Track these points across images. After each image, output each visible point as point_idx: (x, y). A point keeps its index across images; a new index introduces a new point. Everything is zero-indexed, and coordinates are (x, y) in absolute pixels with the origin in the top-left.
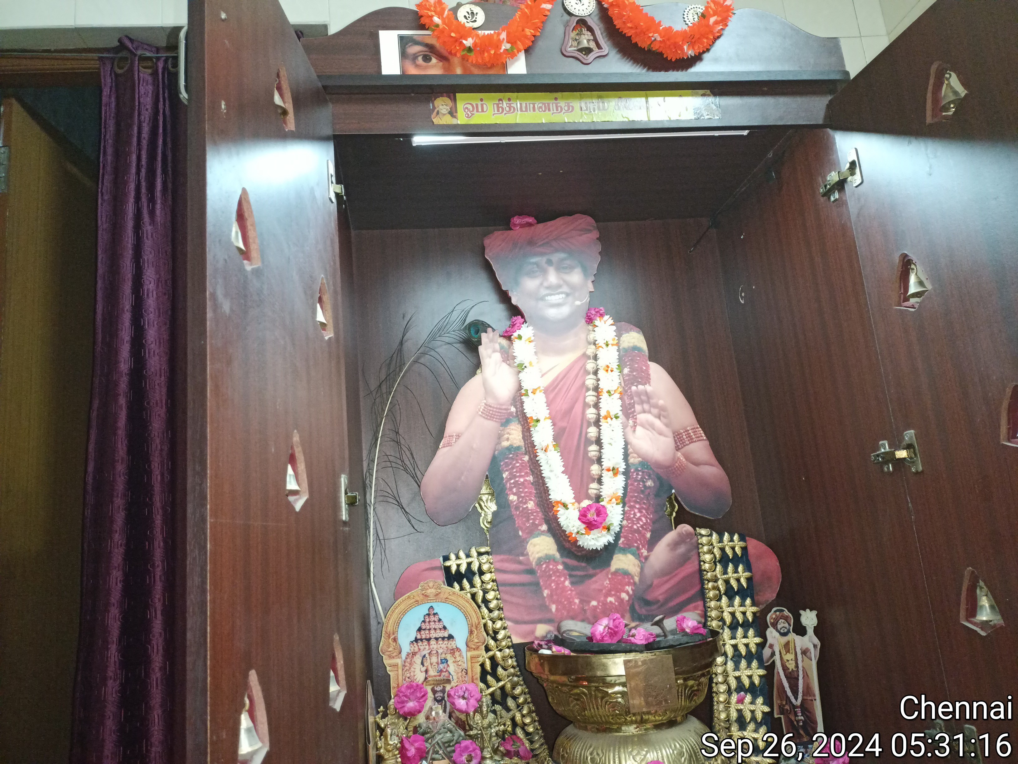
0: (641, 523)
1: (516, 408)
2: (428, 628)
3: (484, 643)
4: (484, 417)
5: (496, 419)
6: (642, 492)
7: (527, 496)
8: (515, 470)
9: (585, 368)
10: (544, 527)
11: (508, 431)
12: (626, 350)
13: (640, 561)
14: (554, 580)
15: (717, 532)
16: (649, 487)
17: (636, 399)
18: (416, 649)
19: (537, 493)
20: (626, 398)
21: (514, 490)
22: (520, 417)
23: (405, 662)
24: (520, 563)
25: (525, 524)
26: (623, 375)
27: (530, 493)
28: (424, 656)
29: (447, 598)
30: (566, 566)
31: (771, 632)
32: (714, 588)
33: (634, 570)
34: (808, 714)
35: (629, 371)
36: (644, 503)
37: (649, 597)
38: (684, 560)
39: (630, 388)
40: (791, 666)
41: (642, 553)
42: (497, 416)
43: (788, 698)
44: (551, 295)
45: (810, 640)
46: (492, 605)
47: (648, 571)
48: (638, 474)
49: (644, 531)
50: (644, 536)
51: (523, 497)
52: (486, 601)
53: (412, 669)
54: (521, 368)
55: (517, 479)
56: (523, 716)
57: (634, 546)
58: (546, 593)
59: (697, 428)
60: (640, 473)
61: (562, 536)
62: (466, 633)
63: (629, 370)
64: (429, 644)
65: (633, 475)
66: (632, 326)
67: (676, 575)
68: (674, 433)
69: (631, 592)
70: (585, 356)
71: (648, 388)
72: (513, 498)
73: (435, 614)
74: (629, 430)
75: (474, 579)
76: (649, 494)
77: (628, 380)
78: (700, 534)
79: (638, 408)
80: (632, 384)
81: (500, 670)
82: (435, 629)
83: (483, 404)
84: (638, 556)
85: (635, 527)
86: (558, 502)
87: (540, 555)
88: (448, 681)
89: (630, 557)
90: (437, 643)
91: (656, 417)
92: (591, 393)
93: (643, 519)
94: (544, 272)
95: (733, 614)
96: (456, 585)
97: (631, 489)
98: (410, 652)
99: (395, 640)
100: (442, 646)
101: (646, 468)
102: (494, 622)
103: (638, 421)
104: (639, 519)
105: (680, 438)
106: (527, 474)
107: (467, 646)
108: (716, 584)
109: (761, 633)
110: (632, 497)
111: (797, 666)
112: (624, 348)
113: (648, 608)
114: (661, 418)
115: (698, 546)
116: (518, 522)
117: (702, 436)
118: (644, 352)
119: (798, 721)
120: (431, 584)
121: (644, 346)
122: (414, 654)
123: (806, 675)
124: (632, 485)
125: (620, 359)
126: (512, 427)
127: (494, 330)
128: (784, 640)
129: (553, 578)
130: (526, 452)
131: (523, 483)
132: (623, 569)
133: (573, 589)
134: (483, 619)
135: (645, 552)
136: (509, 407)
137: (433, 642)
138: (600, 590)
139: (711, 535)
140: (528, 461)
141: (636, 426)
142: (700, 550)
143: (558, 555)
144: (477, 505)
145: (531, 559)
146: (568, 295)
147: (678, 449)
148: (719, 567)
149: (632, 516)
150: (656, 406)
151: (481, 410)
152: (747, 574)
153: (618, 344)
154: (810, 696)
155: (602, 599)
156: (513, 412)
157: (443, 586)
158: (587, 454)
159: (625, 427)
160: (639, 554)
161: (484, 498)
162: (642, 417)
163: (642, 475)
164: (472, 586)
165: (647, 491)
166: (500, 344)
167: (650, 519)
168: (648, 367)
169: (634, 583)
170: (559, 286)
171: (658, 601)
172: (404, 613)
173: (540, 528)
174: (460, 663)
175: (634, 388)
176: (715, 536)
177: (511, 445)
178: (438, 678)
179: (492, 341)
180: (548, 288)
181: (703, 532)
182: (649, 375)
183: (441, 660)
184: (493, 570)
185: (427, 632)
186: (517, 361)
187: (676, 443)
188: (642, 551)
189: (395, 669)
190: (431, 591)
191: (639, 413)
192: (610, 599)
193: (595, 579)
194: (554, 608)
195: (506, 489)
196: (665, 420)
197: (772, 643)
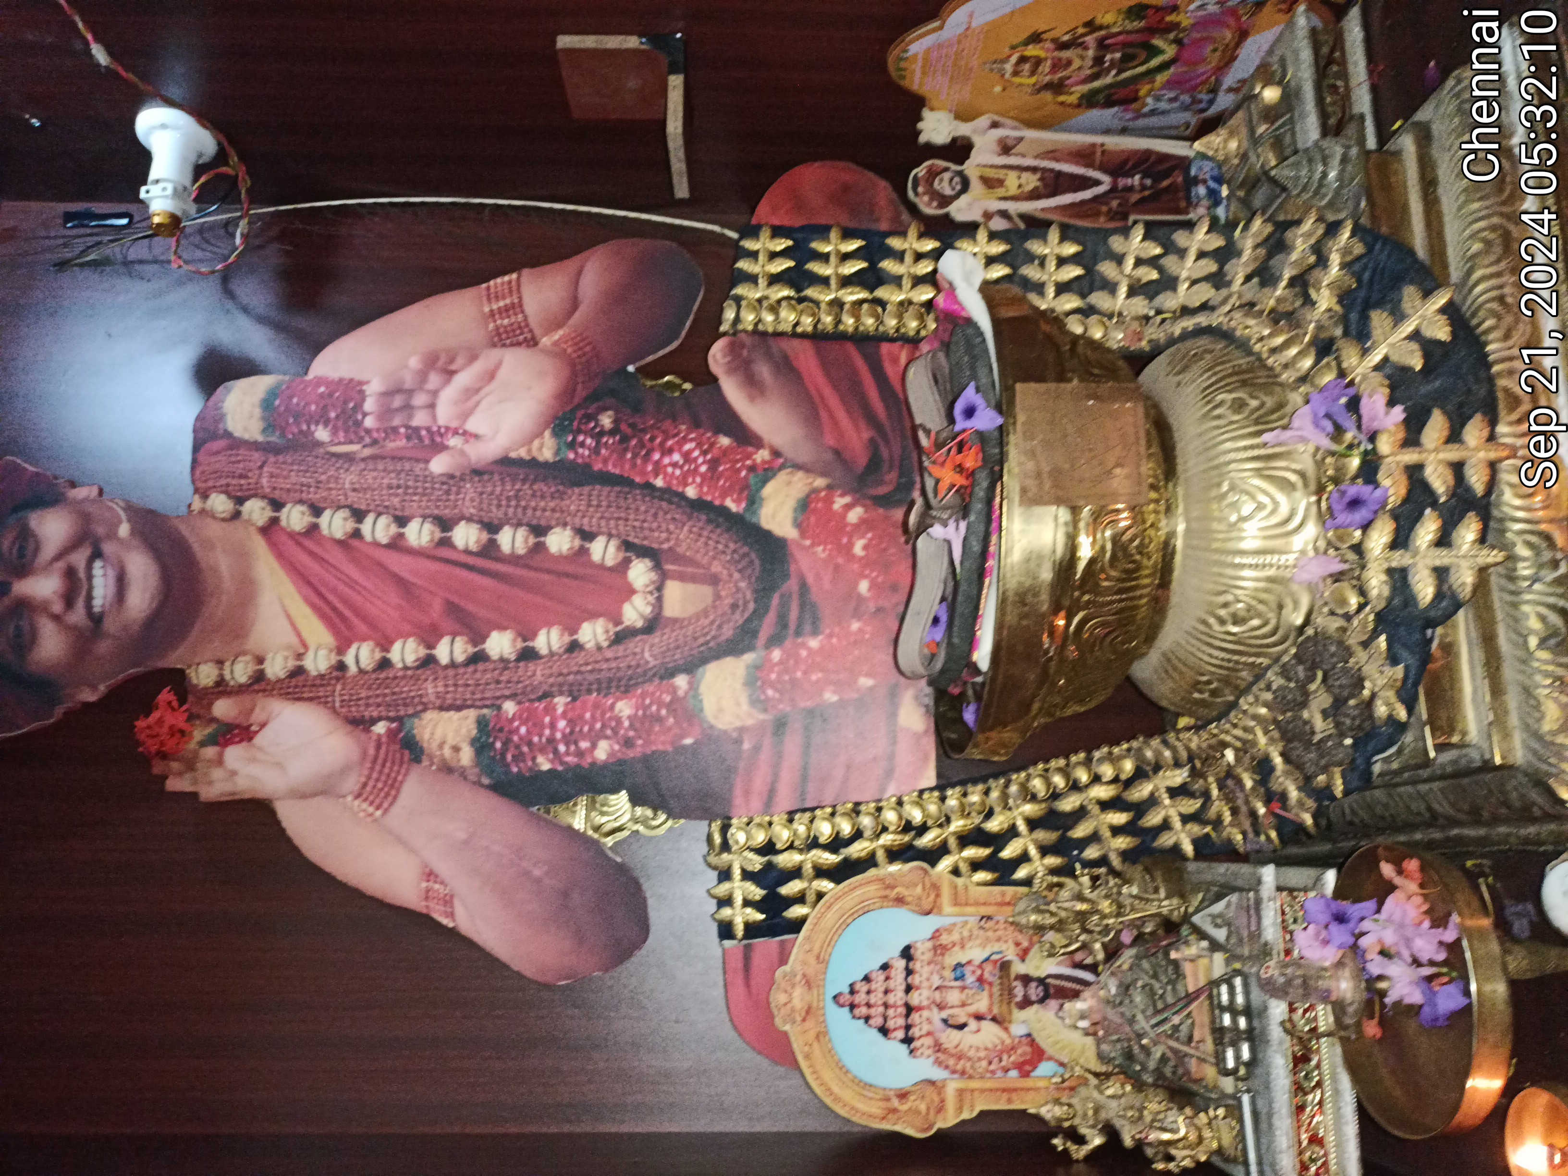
1: (380, 719)
2: (881, 1009)
3: (926, 871)
4: (391, 804)
5: (398, 772)
6: (625, 439)
7: (603, 715)
8: (536, 739)
9: (299, 534)
10: (681, 681)
11: (434, 745)
12: (270, 427)
13: (780, 469)
14: (805, 673)
15: (733, 285)
16: (616, 421)
19: (599, 691)
20: (391, 445)
22: (402, 713)
24: (757, 747)
25: (670, 729)
26: (332, 443)
27: (596, 706)
28: (945, 1021)
29: (818, 957)
30: (775, 640)
31: (959, 209)
32: (856, 311)
33: (800, 485)
34: (1128, 166)
35: (326, 425)
36: (652, 439)
37: (862, 460)
38: (786, 367)
39: (368, 431)
40: (1031, 181)
41: (764, 462)
42: (391, 769)
43: (1094, 199)
44: (89, 598)
45: (984, 133)
46: (846, 829)
47: (805, 453)
48: (582, 444)
49: (715, 451)
50: (725, 451)
51: (604, 726)
52: (836, 843)
55: (559, 735)
56: (1097, 781)
57: (746, 477)
58: (830, 696)
59: (488, 288)
60: (581, 438)
61: (707, 642)
62: (902, 914)
63: (320, 427)
65: (583, 456)
67: (818, 391)
68: (494, 345)
69: (847, 500)
70: (270, 529)
71: (374, 387)
72: (602, 751)
73: (853, 991)
74: (474, 449)
75: (781, 865)
76: (631, 425)
77: (346, 431)
78: (734, 324)
79: (420, 419)
80: (358, 424)
81: (991, 826)
82: (886, 992)
83: (357, 803)
84: (767, 473)
85: (703, 469)
87: (744, 699)
88: (1005, 964)
89: (768, 490)
90: (918, 988)
93: (687, 447)
94: (24, 606)
95: (918, 280)
96: (793, 913)
98: (932, 1059)
99: (903, 1095)
100: (925, 976)
101: (571, 424)
102: (885, 829)
103: (454, 424)
104: (687, 456)
105: (506, 332)
107: (930, 912)
108: (848, 307)
110: (634, 466)
111: (1033, 169)
112: (264, 431)
113: (885, 467)
114: (453, 367)
115: (759, 334)
117: (510, 282)
118: (281, 383)
119: (1143, 188)
120: (783, 998)
121: (266, 381)
123: (1053, 155)
124: (605, 461)
126: (426, 736)
128: (976, 186)
129: (799, 674)
130: (493, 705)
131: (571, 722)
132: (795, 510)
133: (828, 631)
135: (762, 455)
136: (374, 737)
137: (915, 999)
138: (837, 568)
139: (738, 300)
140: (519, 703)
141: (465, 433)
142: (770, 329)
143: (749, 658)
144: (611, 841)
145: (751, 722)
146: (97, 554)
147: (532, 342)
148: (811, 294)
149: (678, 472)
150: (423, 376)
151: (371, 809)
152: (834, 234)
154: (1093, 153)
155: (856, 566)
156: (390, 730)
158: (519, 557)
160: (765, 470)
161: (596, 819)
162: (445, 414)
163: (586, 433)
164: (796, 873)
165: (623, 427)
168: (319, 381)
169: (829, 487)
170: (71, 572)
171: (872, 441)
173: (681, 693)
176: (741, 291)
177: (472, 743)
178: (996, 989)
181: (729, 314)
182: (341, 380)
183: (955, 980)
185: (891, 1012)
187: (519, 344)
188: (759, 461)
189: (967, 1096)
190: (799, 1000)
191: (434, 418)
192: (858, 548)
193: (810, 579)
194: (865, 682)
195: (578, 766)
196: (460, 361)
197: (980, 213)
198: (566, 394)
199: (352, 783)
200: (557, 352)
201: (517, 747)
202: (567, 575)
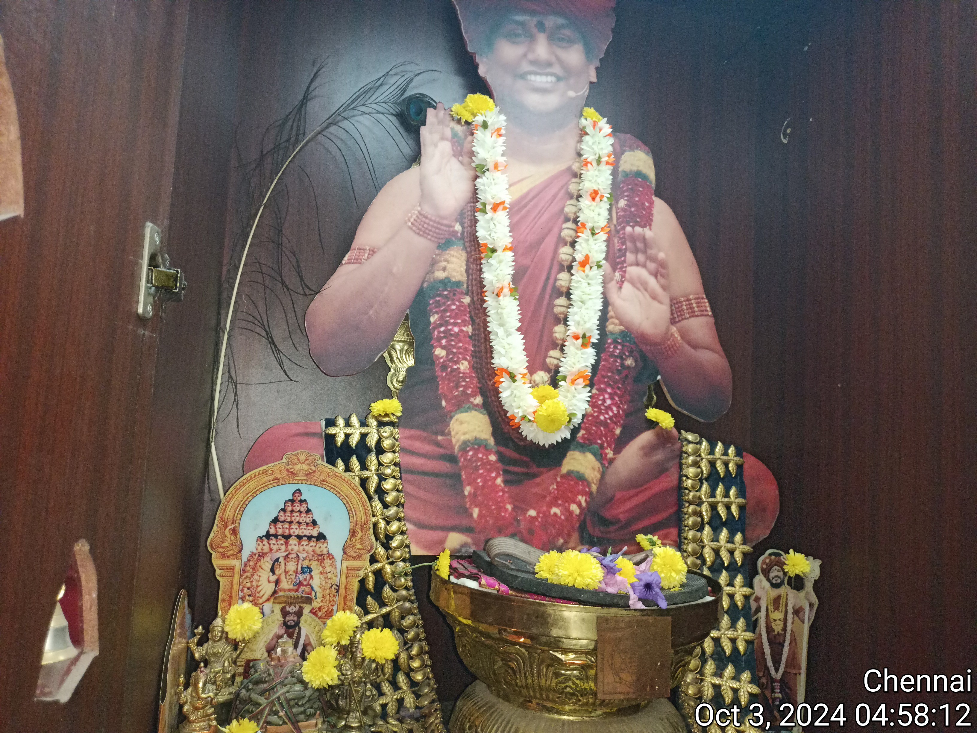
0: (611, 414)
1: (463, 227)
2: (289, 519)
3: (369, 551)
4: (414, 231)
5: (432, 236)
6: (619, 372)
7: (460, 353)
8: (448, 314)
9: (567, 188)
10: (478, 400)
11: (447, 257)
12: (626, 175)
13: (601, 464)
15: (708, 440)
16: (629, 367)
17: (629, 244)
18: (266, 549)
19: (474, 351)
20: (616, 240)
21: (444, 342)
22: (466, 240)
23: (245, 565)
24: (438, 444)
25: (452, 392)
26: (617, 208)
27: (466, 349)
28: (278, 559)
29: (324, 481)
30: (501, 458)
31: (761, 581)
32: (695, 513)
33: (592, 475)
34: (787, 690)
35: (626, 205)
36: (619, 388)
37: (608, 514)
38: (660, 470)
39: (624, 228)
40: (778, 627)
41: (606, 454)
42: (434, 232)
43: (767, 668)
44: (535, 74)
45: (807, 598)
46: (389, 499)
47: (610, 479)
48: (616, 348)
49: (612, 425)
50: (612, 431)
51: (454, 354)
52: (381, 492)
53: (256, 577)
55: (450, 327)
56: (411, 658)
57: (597, 443)
58: (468, 490)
59: (703, 298)
60: (619, 347)
61: (501, 416)
62: (344, 534)
63: (626, 202)
64: (287, 544)
65: (609, 347)
66: (640, 143)
67: (647, 489)
68: (671, 300)
69: (584, 504)
70: (570, 172)
71: (648, 233)
72: (440, 352)
73: (302, 502)
74: (612, 286)
75: (369, 457)
76: (627, 376)
77: (624, 216)
78: (686, 440)
79: (630, 257)
80: (628, 224)
81: (387, 590)
82: (299, 523)
83: (416, 212)
84: (600, 456)
85: (602, 418)
86: (502, 370)
87: (467, 437)
88: (309, 600)
89: (590, 457)
90: (299, 543)
91: (651, 273)
92: (570, 225)
93: (614, 409)
94: (532, 39)
95: (716, 552)
96: (340, 464)
97: (603, 365)
98: (255, 551)
99: (235, 532)
100: (306, 548)
101: (627, 341)
102: (388, 523)
103: (627, 276)
104: (609, 408)
105: (679, 307)
106: (464, 321)
107: (345, 553)
108: (698, 509)
110: (604, 377)
111: (785, 629)
112: (624, 172)
113: (603, 529)
114: (659, 276)
115: (681, 454)
116: (443, 388)
117: (707, 311)
118: (651, 182)
119: (774, 700)
120: (302, 458)
121: (651, 174)
122: (262, 555)
123: (794, 640)
124: (605, 360)
125: (615, 185)
126: (452, 253)
128: (775, 593)
129: (481, 471)
130: (468, 291)
131: (457, 335)
132: (578, 472)
133: (506, 490)
134: (374, 516)
135: (610, 453)
136: (453, 224)
137: (293, 541)
138: (543, 497)
139: (700, 443)
140: (469, 305)
141: (622, 282)
142: (684, 461)
143: (492, 441)
144: (386, 355)
145: (454, 441)
146: (559, 79)
147: (673, 322)
148: (705, 487)
149: (600, 402)
150: (653, 259)
151: (412, 220)
154: (795, 668)
155: (544, 508)
156: (457, 232)
157: (320, 462)
158: (552, 309)
159: (607, 281)
160: (601, 454)
161: (398, 346)
162: (633, 271)
163: (622, 350)
164: (364, 467)
165: (625, 372)
166: (452, 129)
167: (624, 410)
168: (652, 203)
169: (590, 494)
170: (549, 64)
171: (619, 521)
172: (255, 494)
173: (472, 399)
174: (329, 575)
175: (629, 229)
176: (705, 444)
177: (447, 278)
178: (293, 594)
179: (441, 122)
180: (534, 62)
181: (690, 437)
182: (652, 215)
183: (302, 568)
184: (397, 449)
185: (287, 526)
187: (672, 314)
188: (607, 451)
189: (229, 573)
190: (301, 468)
191: (631, 265)
192: (555, 510)
193: (538, 480)
194: (476, 512)
195: (432, 338)
196: (663, 281)
197: (759, 595)
199: (427, 210)
200: (667, 336)
201: (444, 304)
202: (541, 336)
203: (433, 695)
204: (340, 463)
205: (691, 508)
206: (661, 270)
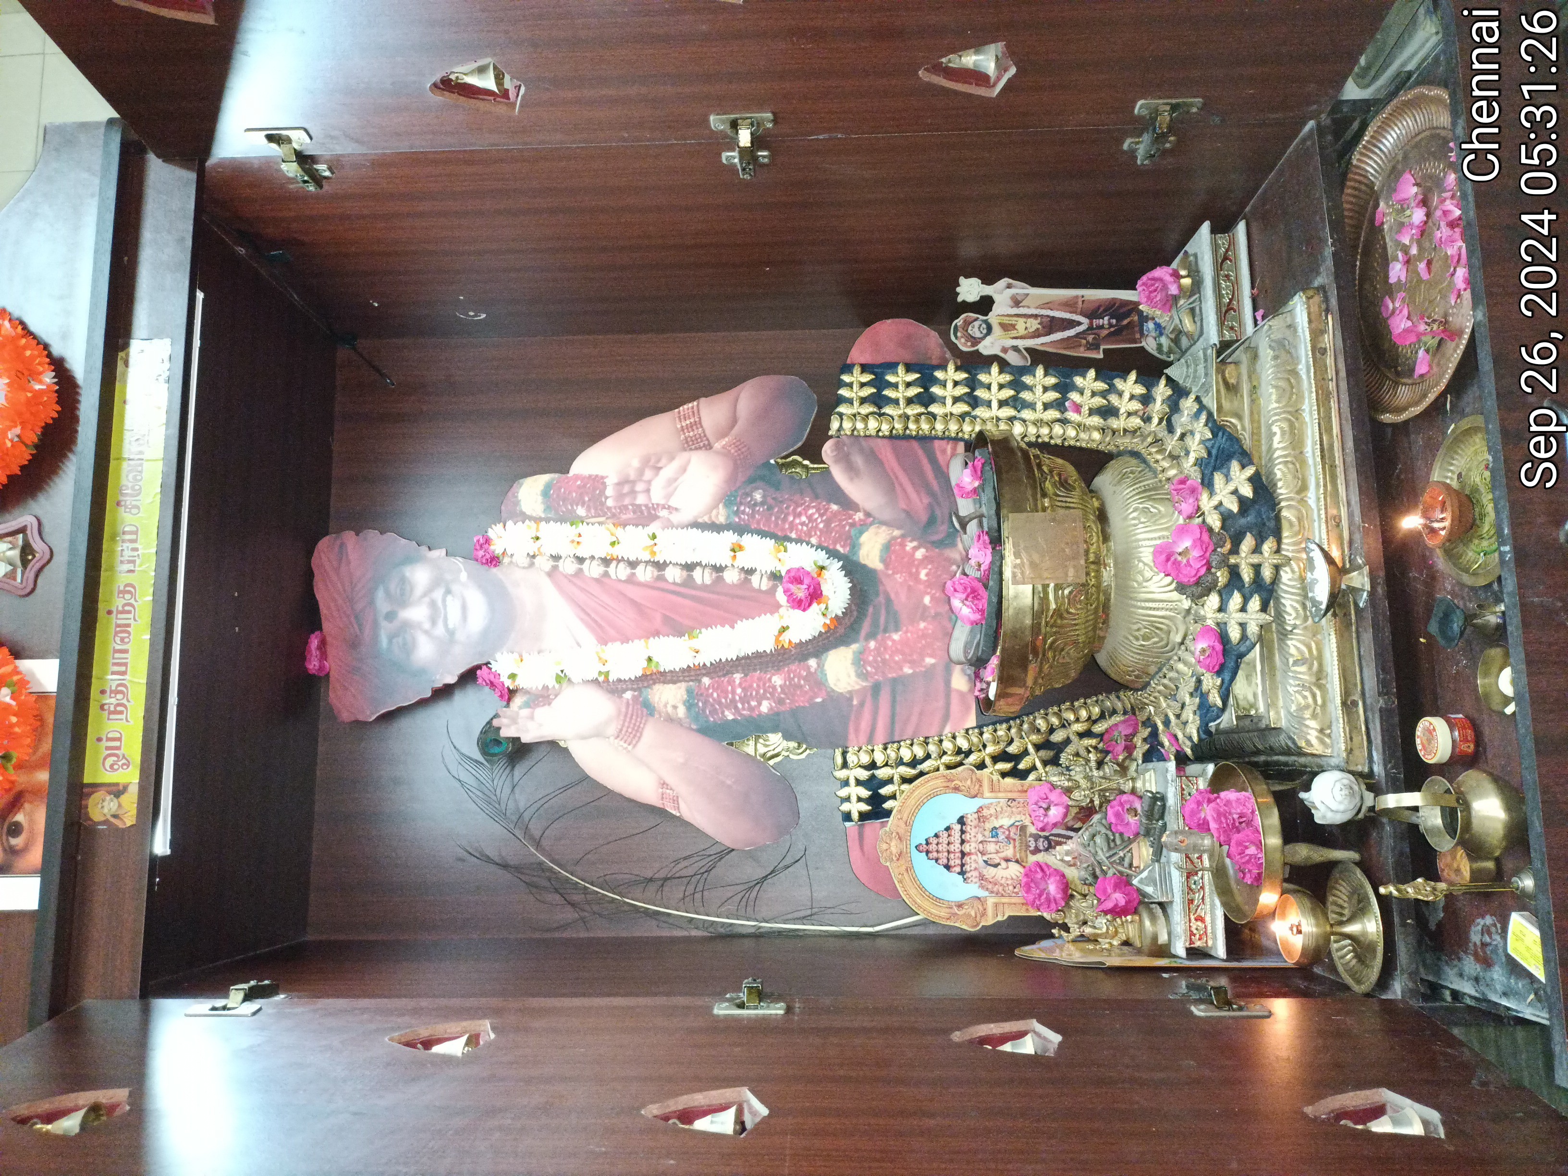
1: (627, 690)
2: (946, 854)
3: (973, 771)
4: (637, 742)
5: (640, 723)
6: (770, 508)
7: (764, 684)
8: (723, 700)
9: (571, 575)
10: (812, 663)
11: (661, 705)
12: (548, 508)
13: (871, 524)
14: (891, 656)
15: (837, 405)
16: (764, 497)
17: (627, 501)
18: (975, 874)
19: (761, 670)
20: (624, 517)
21: (753, 703)
22: (641, 686)
23: (992, 892)
24: (862, 704)
25: (806, 692)
26: (588, 517)
27: (759, 679)
28: (985, 862)
29: (906, 823)
30: (871, 635)
31: (985, 347)
32: (917, 421)
33: (884, 535)
34: (1101, 310)
35: (583, 506)
36: (787, 508)
37: (924, 517)
38: (873, 458)
39: (609, 508)
40: (1034, 325)
41: (860, 520)
42: (636, 721)
44: (446, 620)
46: (920, 753)
47: (887, 514)
48: (743, 512)
49: (828, 513)
50: (835, 514)
51: (765, 691)
52: (914, 763)
53: (1003, 882)
54: (562, 678)
55: (737, 698)
56: (1077, 720)
57: (849, 531)
58: (908, 670)
59: (679, 412)
60: (742, 508)
61: (828, 638)
62: (957, 798)
63: (580, 508)
64: (969, 854)
65: (744, 521)
66: (510, 494)
67: (894, 474)
68: (684, 450)
69: (915, 544)
70: (552, 573)
71: (611, 480)
72: (765, 707)
73: (927, 843)
74: (675, 518)
75: (880, 777)
76: (774, 498)
77: (596, 509)
78: (839, 430)
79: (641, 500)
80: (603, 504)
81: (1013, 749)
82: (949, 844)
83: (616, 741)
84: (863, 527)
85: (821, 526)
86: (777, 641)
87: (852, 673)
88: (1023, 828)
89: (864, 538)
90: (969, 842)
91: (657, 474)
92: (612, 570)
93: (811, 512)
94: (406, 626)
95: (956, 400)
97: (764, 526)
98: (978, 884)
99: (960, 906)
100: (973, 834)
101: (736, 499)
102: (945, 753)
103: (662, 502)
104: (810, 518)
105: (692, 441)
106: (731, 682)
107: (976, 796)
109: (986, 362)
110: (776, 524)
111: (1035, 316)
112: (545, 511)
113: (939, 520)
114: (659, 465)
115: (855, 436)
116: (802, 701)
117: (693, 407)
118: (553, 479)
119: (1110, 326)
120: (885, 846)
121: (544, 478)
122: (982, 877)
123: (1048, 305)
124: (758, 523)
125: (562, 520)
126: (656, 699)
127: (496, 716)
129: (887, 657)
130: (696, 680)
131: (744, 689)
132: (881, 551)
133: (904, 629)
134: (938, 770)
135: (859, 516)
136: (624, 701)
137: (967, 848)
138: (910, 588)
139: (841, 415)
140: (711, 678)
141: (670, 507)
143: (855, 647)
144: (771, 762)
145: (857, 687)
146: (448, 592)
147: (709, 447)
148: (888, 410)
149: (805, 528)
150: (641, 472)
151: (625, 745)
152: (901, 369)
153: (537, 520)
155: (921, 587)
156: (634, 696)
157: (887, 829)
158: (707, 585)
159: (670, 525)
160: (861, 525)
161: (762, 749)
162: (657, 497)
163: (745, 505)
164: (890, 781)
165: (770, 500)
166: (520, 708)
167: (812, 501)
168: (577, 477)
169: (903, 536)
170: (433, 604)
171: (930, 505)
172: (922, 890)
173: (812, 670)
174: (999, 809)
175: (610, 503)
176: (842, 409)
177: (684, 703)
178: (1017, 843)
179: (514, 720)
180: (434, 622)
181: (835, 425)
182: (590, 476)
183: (992, 837)
184: (870, 747)
185: (952, 856)
186: (552, 683)
187: (700, 448)
188: (857, 519)
189: (1000, 908)
190: (894, 848)
191: (650, 499)
192: (923, 575)
193: (893, 596)
194: (930, 661)
195: (750, 716)
196: (664, 461)
197: (1000, 348)
198: (731, 479)
199: (612, 729)
201: (712, 705)
202: (738, 597)
203: (1113, 697)
204: (887, 805)
205: (912, 426)
206: (651, 463)
